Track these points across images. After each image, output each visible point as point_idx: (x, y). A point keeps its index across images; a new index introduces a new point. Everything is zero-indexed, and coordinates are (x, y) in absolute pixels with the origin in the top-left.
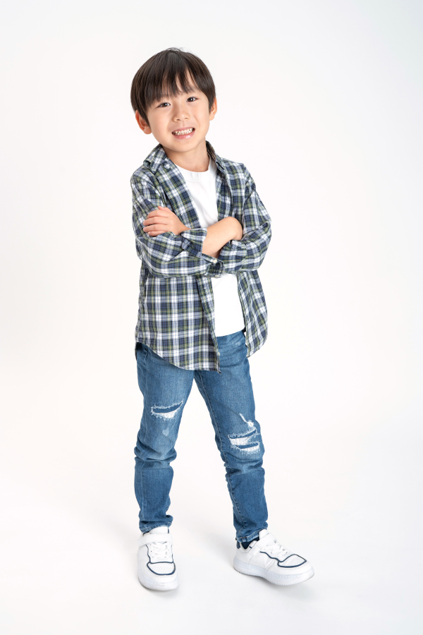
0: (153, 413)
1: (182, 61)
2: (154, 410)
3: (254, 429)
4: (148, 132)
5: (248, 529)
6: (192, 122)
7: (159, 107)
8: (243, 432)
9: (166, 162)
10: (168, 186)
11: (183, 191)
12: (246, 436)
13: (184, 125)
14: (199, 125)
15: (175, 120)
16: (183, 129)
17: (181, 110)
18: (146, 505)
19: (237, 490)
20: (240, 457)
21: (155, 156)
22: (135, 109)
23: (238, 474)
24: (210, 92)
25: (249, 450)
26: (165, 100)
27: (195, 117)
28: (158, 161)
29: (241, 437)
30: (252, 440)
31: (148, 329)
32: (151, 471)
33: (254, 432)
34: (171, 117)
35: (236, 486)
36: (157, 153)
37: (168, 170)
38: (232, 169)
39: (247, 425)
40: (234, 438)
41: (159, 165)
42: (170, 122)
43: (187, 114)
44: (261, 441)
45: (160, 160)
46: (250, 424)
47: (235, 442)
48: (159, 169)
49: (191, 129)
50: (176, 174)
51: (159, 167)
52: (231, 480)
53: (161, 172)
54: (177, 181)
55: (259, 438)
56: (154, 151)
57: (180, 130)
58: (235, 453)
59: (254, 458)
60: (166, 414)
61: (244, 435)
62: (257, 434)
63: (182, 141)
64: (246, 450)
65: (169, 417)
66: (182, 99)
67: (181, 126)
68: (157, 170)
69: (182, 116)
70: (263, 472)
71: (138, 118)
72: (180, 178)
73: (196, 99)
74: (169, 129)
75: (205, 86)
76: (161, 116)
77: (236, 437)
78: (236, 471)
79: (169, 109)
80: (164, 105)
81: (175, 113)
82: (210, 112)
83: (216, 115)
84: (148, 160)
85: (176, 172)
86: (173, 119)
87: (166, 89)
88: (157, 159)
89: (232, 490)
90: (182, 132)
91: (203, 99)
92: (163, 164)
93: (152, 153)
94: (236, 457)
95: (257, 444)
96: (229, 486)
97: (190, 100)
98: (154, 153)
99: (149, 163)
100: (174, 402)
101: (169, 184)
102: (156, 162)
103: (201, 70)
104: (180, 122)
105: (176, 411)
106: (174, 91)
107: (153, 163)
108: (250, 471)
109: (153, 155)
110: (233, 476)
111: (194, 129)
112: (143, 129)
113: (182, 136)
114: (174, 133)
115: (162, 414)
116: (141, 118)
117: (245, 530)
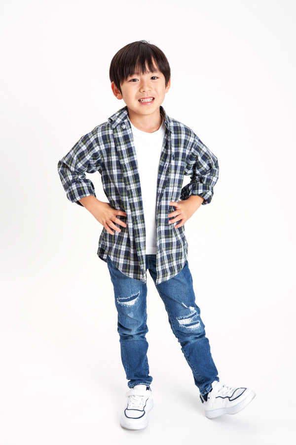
0: (119, 302)
1: (150, 50)
2: (119, 300)
3: (195, 311)
4: (120, 98)
5: (206, 384)
6: (153, 93)
7: (130, 81)
8: (187, 315)
9: (124, 123)
10: (119, 142)
11: (130, 147)
12: (189, 317)
13: (147, 95)
14: (158, 96)
15: (142, 91)
16: (147, 98)
17: (146, 84)
18: (128, 368)
19: (191, 357)
20: (187, 333)
21: (118, 117)
22: (112, 81)
23: (189, 344)
24: (167, 73)
25: (192, 327)
26: (135, 77)
27: (156, 90)
28: (119, 121)
29: (186, 318)
30: (194, 320)
31: (108, 240)
32: (128, 343)
33: (195, 314)
34: (139, 89)
35: (190, 354)
36: (120, 115)
37: (123, 130)
38: (177, 129)
39: (189, 310)
40: (181, 319)
41: (119, 124)
42: (137, 93)
43: (150, 87)
44: (200, 320)
45: (120, 120)
46: (192, 309)
47: (183, 322)
48: (117, 127)
49: (152, 99)
50: (129, 133)
51: (117, 125)
52: (185, 351)
53: (118, 130)
54: (127, 139)
55: (199, 318)
56: (119, 112)
57: (144, 98)
58: (183, 330)
59: (197, 332)
60: (128, 302)
61: (188, 317)
62: (197, 315)
63: (145, 107)
64: (190, 327)
65: (131, 304)
66: (147, 76)
67: (146, 96)
68: (116, 127)
69: (147, 89)
70: (207, 340)
71: (113, 87)
72: (130, 137)
73: (157, 78)
74: (136, 98)
75: (164, 68)
76: (131, 88)
77: (183, 319)
78: (187, 342)
79: (138, 83)
80: (134, 80)
81: (142, 86)
82: (166, 87)
83: (170, 90)
84: (112, 118)
85: (129, 132)
86: (140, 91)
87: (138, 69)
88: (119, 119)
89: (188, 358)
90: (146, 100)
91: (162, 77)
92: (122, 124)
93: (117, 113)
94: (184, 333)
95: (198, 322)
96: (185, 356)
97: (153, 78)
98: (119, 114)
99: (112, 121)
100: (132, 293)
101: (120, 140)
102: (117, 121)
103: (161, 57)
104: (144, 93)
105: (136, 300)
106: (143, 70)
107: (115, 121)
108: (196, 340)
109: (117, 115)
110: (185, 347)
111: (154, 99)
112: (116, 95)
113: (145, 103)
114: (139, 101)
115: (125, 303)
116: (115, 88)
117: (204, 385)
